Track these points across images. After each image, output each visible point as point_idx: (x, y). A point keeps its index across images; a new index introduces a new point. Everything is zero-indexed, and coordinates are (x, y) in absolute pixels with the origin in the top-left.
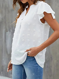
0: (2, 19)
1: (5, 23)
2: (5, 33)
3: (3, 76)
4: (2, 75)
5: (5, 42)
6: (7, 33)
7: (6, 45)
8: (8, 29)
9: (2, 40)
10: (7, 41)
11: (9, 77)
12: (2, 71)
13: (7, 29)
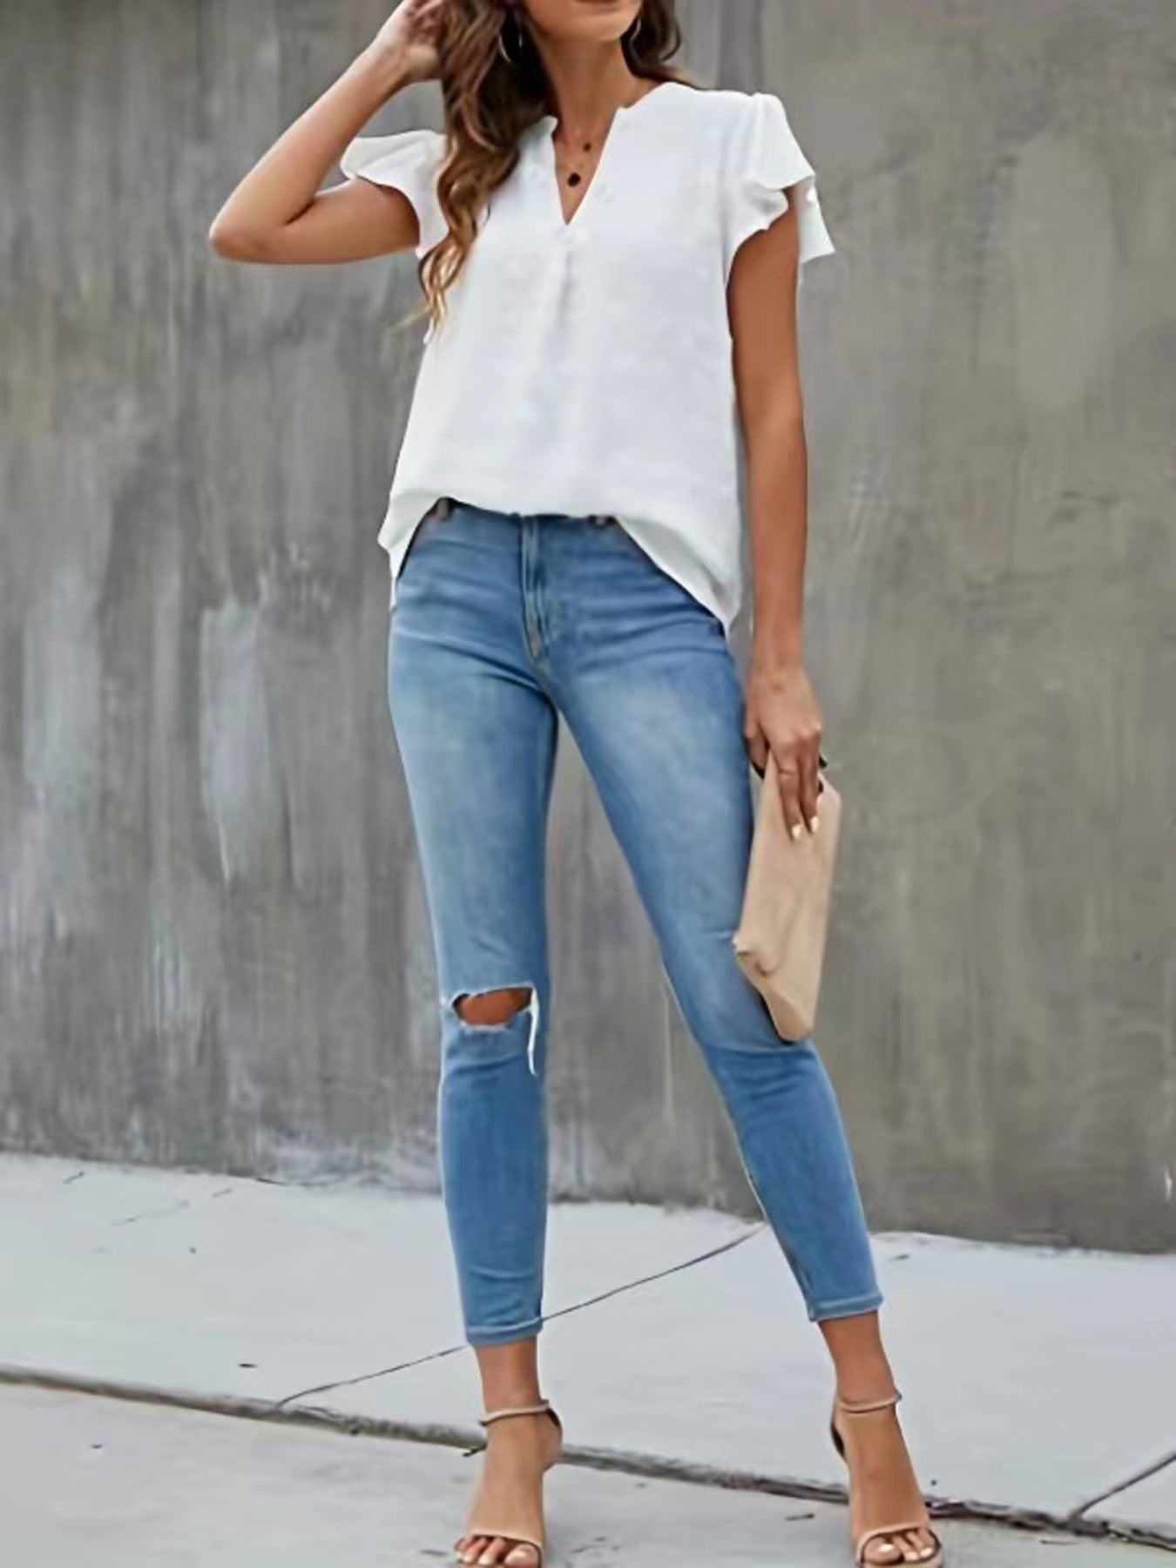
0: (150, 448)
1: (189, 490)
2: (190, 626)
3: (158, 1162)
4: (139, 1148)
5: (188, 731)
6: (208, 617)
7: (195, 775)
8: (223, 572)
9: (147, 717)
10: (207, 719)
11: (235, 1172)
12: (144, 1097)
13: (206, 575)
